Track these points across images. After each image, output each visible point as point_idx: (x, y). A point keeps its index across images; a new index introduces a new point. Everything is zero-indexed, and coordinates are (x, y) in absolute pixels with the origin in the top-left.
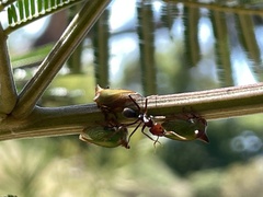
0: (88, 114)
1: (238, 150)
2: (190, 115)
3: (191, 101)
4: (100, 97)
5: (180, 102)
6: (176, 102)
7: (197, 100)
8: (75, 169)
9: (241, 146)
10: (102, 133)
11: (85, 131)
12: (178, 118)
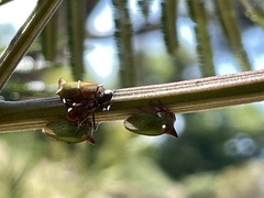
0: (51, 108)
1: (233, 154)
2: (157, 109)
3: (159, 93)
4: (63, 90)
5: (146, 95)
6: (143, 95)
7: (165, 93)
8: (66, 173)
9: (235, 149)
10: (65, 128)
11: (48, 126)
12: (146, 112)
